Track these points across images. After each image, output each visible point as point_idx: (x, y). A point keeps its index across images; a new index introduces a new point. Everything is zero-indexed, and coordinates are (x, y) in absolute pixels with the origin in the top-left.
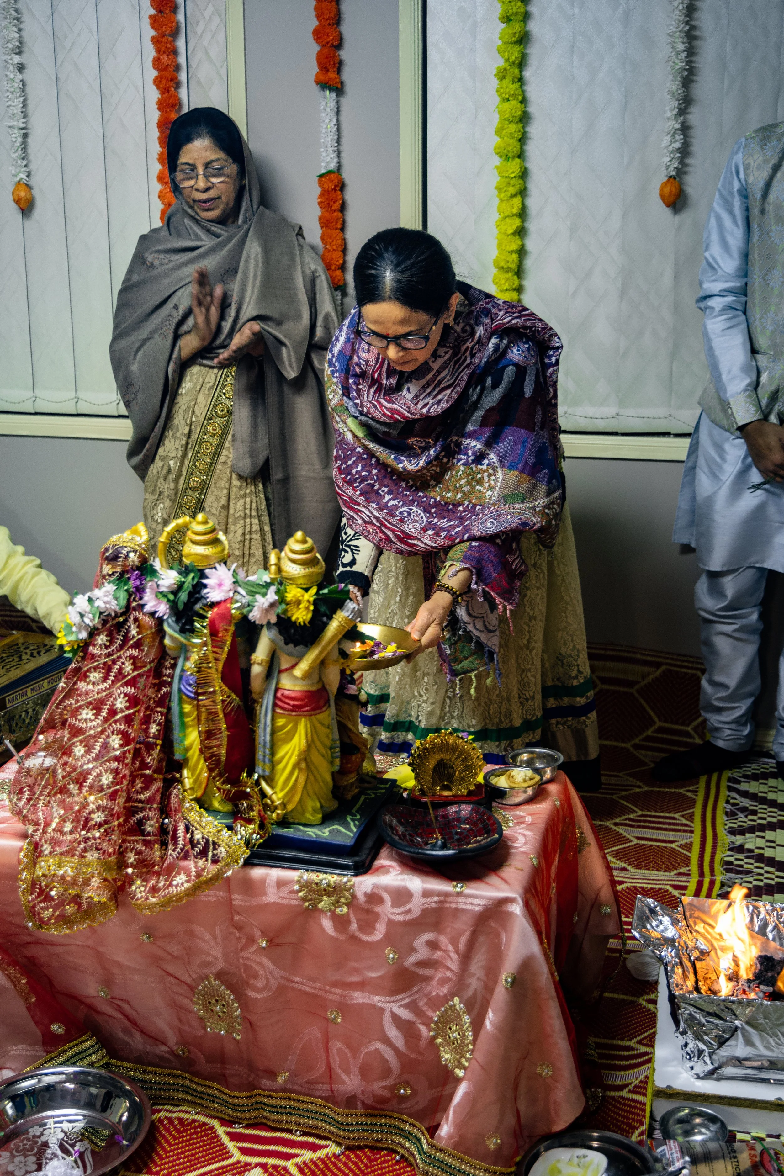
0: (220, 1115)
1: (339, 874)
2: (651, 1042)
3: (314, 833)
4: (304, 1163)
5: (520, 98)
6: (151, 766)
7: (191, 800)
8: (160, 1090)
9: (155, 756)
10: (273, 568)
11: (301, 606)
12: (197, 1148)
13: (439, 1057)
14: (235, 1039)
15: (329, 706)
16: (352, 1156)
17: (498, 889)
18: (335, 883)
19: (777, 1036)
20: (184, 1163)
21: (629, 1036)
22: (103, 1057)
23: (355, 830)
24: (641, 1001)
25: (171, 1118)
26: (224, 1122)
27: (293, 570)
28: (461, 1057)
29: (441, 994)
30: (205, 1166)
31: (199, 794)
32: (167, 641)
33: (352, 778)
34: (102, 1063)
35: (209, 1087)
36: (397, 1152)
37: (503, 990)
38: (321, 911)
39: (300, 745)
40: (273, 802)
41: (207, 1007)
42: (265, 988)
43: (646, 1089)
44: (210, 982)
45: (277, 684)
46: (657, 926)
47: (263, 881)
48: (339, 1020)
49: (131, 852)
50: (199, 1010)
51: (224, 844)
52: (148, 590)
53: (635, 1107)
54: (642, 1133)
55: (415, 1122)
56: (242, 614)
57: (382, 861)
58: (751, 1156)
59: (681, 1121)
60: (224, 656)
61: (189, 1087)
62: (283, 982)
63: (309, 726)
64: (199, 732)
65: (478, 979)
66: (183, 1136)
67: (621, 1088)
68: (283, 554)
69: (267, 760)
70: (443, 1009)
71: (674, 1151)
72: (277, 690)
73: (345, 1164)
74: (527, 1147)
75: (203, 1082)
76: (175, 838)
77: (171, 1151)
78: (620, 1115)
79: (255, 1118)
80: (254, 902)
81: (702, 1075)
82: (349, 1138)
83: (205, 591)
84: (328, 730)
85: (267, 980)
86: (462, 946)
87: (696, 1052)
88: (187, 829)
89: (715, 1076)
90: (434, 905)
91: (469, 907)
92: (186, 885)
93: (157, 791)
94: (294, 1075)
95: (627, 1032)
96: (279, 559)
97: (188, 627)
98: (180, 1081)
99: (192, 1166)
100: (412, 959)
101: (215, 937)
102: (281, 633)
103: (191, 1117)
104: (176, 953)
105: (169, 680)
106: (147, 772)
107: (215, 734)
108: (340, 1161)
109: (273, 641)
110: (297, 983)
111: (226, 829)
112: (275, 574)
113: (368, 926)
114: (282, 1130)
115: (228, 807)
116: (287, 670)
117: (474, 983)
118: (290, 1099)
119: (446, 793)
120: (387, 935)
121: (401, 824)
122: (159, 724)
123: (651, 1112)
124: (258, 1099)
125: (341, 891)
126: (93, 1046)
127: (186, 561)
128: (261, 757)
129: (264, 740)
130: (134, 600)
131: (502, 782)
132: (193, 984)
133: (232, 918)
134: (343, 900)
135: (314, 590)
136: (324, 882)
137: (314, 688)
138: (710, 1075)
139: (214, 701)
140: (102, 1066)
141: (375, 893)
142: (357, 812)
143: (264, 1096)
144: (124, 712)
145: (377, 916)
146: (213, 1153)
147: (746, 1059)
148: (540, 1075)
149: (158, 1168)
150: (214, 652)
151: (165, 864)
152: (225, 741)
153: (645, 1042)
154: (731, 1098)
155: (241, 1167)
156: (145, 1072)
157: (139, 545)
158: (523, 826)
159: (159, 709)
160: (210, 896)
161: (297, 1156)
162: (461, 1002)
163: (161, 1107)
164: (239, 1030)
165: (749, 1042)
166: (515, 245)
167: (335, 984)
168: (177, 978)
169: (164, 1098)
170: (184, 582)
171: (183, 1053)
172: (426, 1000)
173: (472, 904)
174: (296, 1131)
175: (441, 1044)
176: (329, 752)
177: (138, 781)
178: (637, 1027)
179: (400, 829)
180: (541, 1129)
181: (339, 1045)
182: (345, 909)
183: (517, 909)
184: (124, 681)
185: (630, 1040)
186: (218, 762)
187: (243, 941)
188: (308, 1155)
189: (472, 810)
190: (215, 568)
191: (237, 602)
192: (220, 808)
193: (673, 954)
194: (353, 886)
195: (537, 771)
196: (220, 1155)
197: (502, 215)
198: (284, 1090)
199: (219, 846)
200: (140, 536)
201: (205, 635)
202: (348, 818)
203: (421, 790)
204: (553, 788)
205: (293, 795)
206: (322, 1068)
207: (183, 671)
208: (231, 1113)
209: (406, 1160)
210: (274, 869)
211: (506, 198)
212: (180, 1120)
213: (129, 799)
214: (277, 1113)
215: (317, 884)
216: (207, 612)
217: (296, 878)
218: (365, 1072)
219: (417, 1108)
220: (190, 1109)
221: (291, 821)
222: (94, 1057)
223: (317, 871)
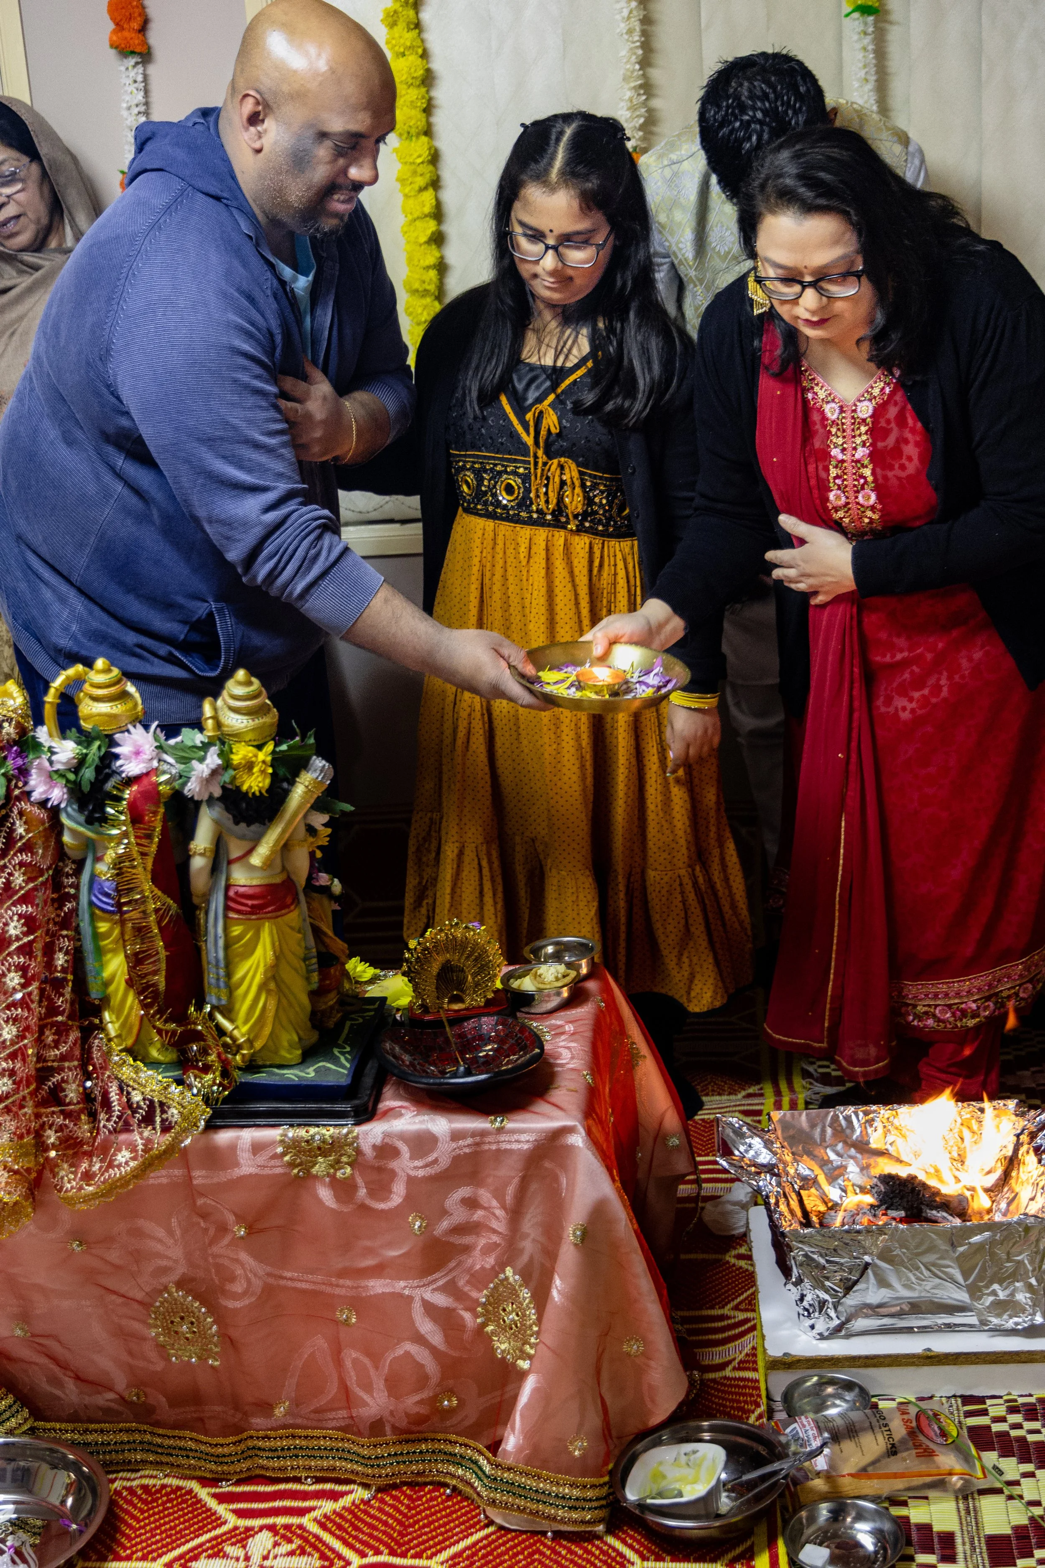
0: (198, 1473)
1: (336, 1125)
2: (751, 1304)
3: (296, 1075)
4: (325, 1516)
5: (420, 51)
6: (64, 1010)
7: (121, 1051)
8: (110, 1452)
9: (68, 996)
10: (210, 723)
11: (256, 770)
12: (175, 1519)
13: (493, 1350)
14: (212, 1366)
15: (299, 902)
16: (388, 1499)
17: (551, 1118)
18: (331, 1137)
19: (918, 1269)
20: (162, 1540)
21: (720, 1303)
22: (26, 1420)
23: (348, 1065)
24: (727, 1258)
25: (131, 1487)
26: (205, 1482)
27: (236, 722)
28: (523, 1344)
29: (488, 1266)
30: (192, 1539)
31: (130, 1042)
32: (67, 838)
33: (331, 999)
34: (25, 1427)
35: (180, 1438)
36: (446, 1485)
37: (572, 1248)
38: (316, 1177)
39: (265, 958)
40: (234, 1040)
41: (170, 1330)
42: (245, 1293)
43: (755, 1362)
44: (170, 1294)
45: (228, 879)
46: (747, 1151)
47: (233, 1148)
48: (354, 1320)
49: (50, 1128)
50: (158, 1334)
51: (175, 1104)
52: (33, 771)
53: (745, 1387)
54: (760, 1416)
55: (467, 1441)
56: (173, 789)
57: (389, 1102)
58: (906, 1422)
59: (808, 1394)
60: (154, 848)
61: (150, 1443)
62: (271, 1280)
63: (275, 931)
64: (126, 956)
65: (534, 1240)
66: (153, 1508)
67: (723, 1366)
68: (220, 702)
69: (222, 984)
70: (492, 1285)
71: (808, 1428)
72: (228, 887)
73: (380, 1510)
74: (617, 1452)
75: (170, 1433)
76: (106, 1103)
77: (140, 1528)
78: (727, 1400)
79: (249, 1469)
80: (223, 1177)
81: (826, 1334)
82: (380, 1476)
83: (119, 763)
84: (300, 936)
85: (249, 1281)
86: (509, 1199)
87: (817, 1304)
88: (121, 1089)
89: (843, 1333)
90: (467, 1150)
91: (515, 1146)
92: (132, 1164)
93: (75, 1044)
94: (297, 1403)
95: (717, 1298)
96: (215, 710)
97: (97, 815)
98: (137, 1437)
99: (173, 1542)
100: (445, 1224)
101: (170, 1233)
102: (228, 809)
103: (159, 1483)
104: (117, 1261)
105: (72, 891)
106: (60, 1018)
107: (150, 956)
108: (372, 1507)
109: (217, 822)
110: (291, 1279)
111: (174, 1086)
112: (214, 730)
113: (381, 1189)
114: (287, 1480)
115: (170, 1056)
116: (239, 859)
117: (528, 1247)
118: (294, 1437)
119: (456, 1007)
120: (408, 1198)
121: (407, 1051)
122: (66, 954)
123: (767, 1389)
124: (250, 1443)
125: (341, 1147)
126: (10, 1407)
127: (86, 725)
128: (213, 981)
129: (216, 958)
130: (16, 786)
131: (527, 984)
132: (147, 1300)
133: (194, 1202)
134: (344, 1159)
135: (270, 747)
136: (317, 1137)
137: (278, 880)
138: (836, 1332)
139: (144, 912)
140: (24, 1433)
141: (387, 1144)
142: (345, 1042)
143: (258, 1438)
144: (21, 939)
145: (393, 1174)
146: (199, 1522)
147: (880, 1306)
148: (628, 1354)
149: (128, 1552)
150: (138, 844)
151: (98, 1140)
152: (163, 966)
153: (743, 1306)
154: (867, 1357)
155: (240, 1534)
156: (86, 1431)
157: (14, 711)
158: (563, 1037)
159: (65, 933)
160: (160, 1177)
161: (313, 1509)
162: (515, 1274)
163: (114, 1476)
164: (216, 1353)
165: (883, 1283)
166: (431, 258)
167: (343, 1273)
168: (124, 1296)
169: (118, 1463)
170: (86, 755)
171: (138, 1398)
172: (467, 1277)
173: (519, 1142)
174: (306, 1478)
175: (493, 1333)
176: (303, 964)
177: (47, 1033)
178: (729, 1290)
179: (407, 1058)
180: (633, 1426)
181: (354, 1354)
182: (348, 1170)
183: (578, 1140)
184: (15, 898)
185: (723, 1307)
186: (156, 994)
187: (212, 1232)
188: (328, 1507)
189: (497, 1024)
190: (128, 731)
191: (164, 772)
192: (161, 1058)
193: (774, 1184)
194: (357, 1137)
195: (569, 965)
196: (209, 1523)
197: (410, 217)
198: (285, 1427)
199: (169, 1107)
200: (14, 699)
201: (124, 823)
202: (336, 1051)
203: (424, 1006)
204: (592, 985)
205: (262, 1027)
206: (333, 1389)
207: (93, 877)
208: (214, 1467)
209: (460, 1493)
210: (245, 1130)
211: (413, 193)
212: (145, 1488)
213: (40, 1058)
214: (278, 1458)
215: (307, 1141)
216: (122, 791)
217: (278, 1138)
218: (393, 1385)
219: (467, 1423)
220: (155, 1473)
221: (260, 1063)
222: (13, 1422)
223: (305, 1125)
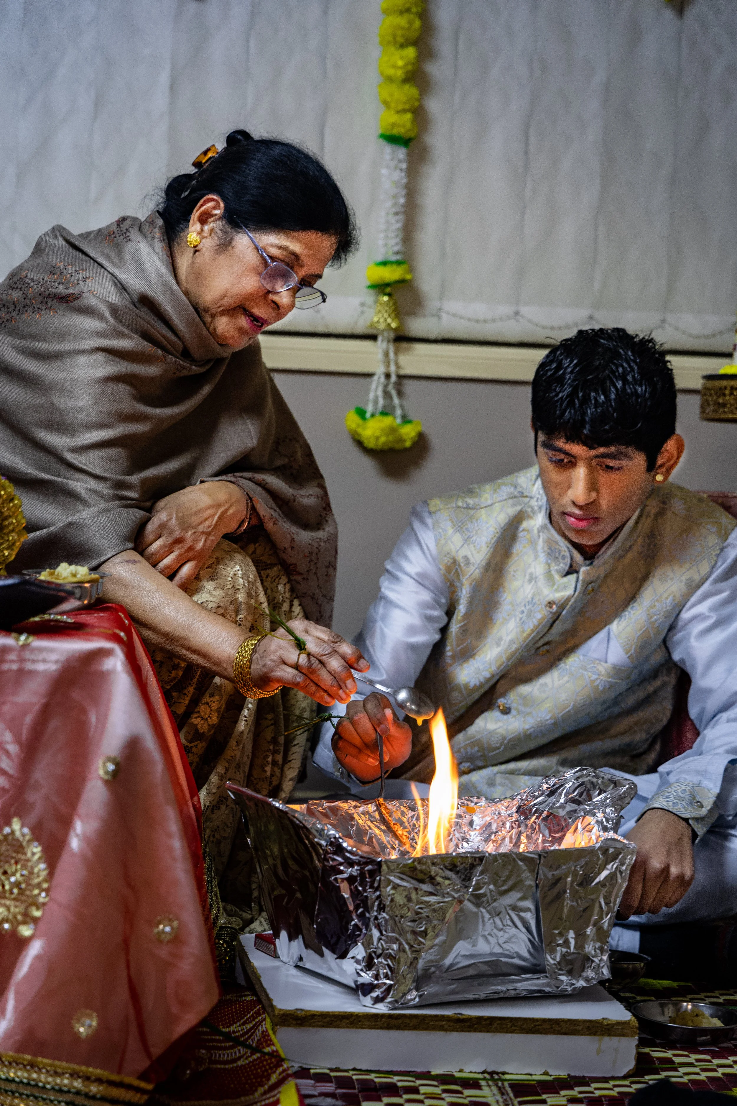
28: (27, 907)
37: (100, 783)
65: (45, 797)
67: (233, 1061)
86: (25, 732)
91: (40, 666)
162: (23, 826)
173: (44, 661)
183: (116, 665)
